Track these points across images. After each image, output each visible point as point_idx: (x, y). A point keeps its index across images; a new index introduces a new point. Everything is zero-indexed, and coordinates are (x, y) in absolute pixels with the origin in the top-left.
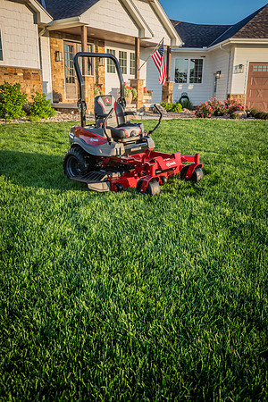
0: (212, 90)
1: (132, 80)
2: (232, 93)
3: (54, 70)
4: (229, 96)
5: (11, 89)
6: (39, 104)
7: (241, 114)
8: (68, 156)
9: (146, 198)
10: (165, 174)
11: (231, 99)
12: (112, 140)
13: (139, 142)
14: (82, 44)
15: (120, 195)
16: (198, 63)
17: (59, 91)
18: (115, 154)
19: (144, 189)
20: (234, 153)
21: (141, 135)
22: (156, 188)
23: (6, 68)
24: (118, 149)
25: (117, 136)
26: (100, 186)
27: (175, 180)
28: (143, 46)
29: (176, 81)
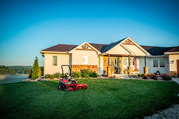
3: (104, 65)
11: (170, 73)
29: (154, 66)
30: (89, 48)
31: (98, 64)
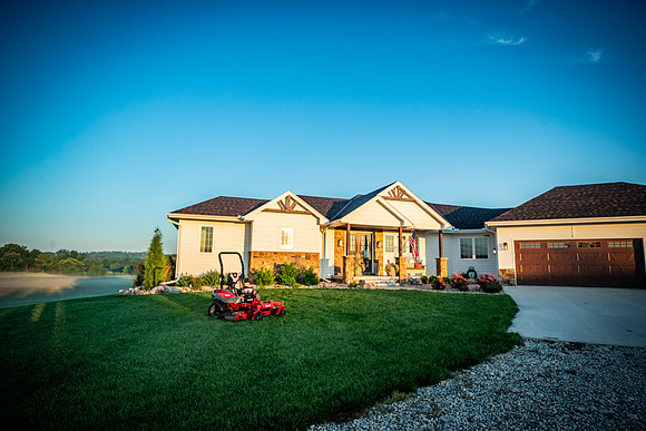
1: (396, 258)
11: (500, 272)
16: (483, 242)
23: (293, 253)
29: (462, 257)
30: (297, 208)
31: (320, 251)
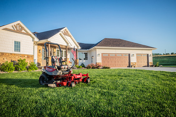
0: (91, 62)
1: (65, 59)
2: (97, 62)
3: (38, 55)
4: (96, 63)
5: (22, 61)
6: (32, 66)
7: (101, 67)
8: (41, 77)
9: (70, 88)
10: (77, 81)
11: (97, 64)
12: (57, 70)
13: (67, 70)
14: (48, 48)
15: (60, 88)
16: (86, 54)
17: (40, 62)
18: (58, 74)
19: (69, 85)
20: (99, 76)
21: (68, 68)
22: (73, 85)
23: (21, 54)
24: (60, 73)
25: (59, 68)
26: (53, 85)
27: (81, 83)
28: (68, 49)
30: (23, 31)
31: (32, 54)
